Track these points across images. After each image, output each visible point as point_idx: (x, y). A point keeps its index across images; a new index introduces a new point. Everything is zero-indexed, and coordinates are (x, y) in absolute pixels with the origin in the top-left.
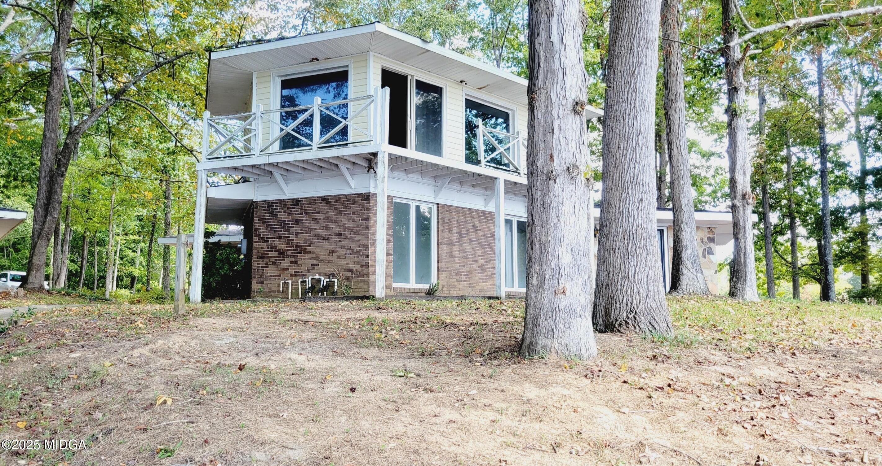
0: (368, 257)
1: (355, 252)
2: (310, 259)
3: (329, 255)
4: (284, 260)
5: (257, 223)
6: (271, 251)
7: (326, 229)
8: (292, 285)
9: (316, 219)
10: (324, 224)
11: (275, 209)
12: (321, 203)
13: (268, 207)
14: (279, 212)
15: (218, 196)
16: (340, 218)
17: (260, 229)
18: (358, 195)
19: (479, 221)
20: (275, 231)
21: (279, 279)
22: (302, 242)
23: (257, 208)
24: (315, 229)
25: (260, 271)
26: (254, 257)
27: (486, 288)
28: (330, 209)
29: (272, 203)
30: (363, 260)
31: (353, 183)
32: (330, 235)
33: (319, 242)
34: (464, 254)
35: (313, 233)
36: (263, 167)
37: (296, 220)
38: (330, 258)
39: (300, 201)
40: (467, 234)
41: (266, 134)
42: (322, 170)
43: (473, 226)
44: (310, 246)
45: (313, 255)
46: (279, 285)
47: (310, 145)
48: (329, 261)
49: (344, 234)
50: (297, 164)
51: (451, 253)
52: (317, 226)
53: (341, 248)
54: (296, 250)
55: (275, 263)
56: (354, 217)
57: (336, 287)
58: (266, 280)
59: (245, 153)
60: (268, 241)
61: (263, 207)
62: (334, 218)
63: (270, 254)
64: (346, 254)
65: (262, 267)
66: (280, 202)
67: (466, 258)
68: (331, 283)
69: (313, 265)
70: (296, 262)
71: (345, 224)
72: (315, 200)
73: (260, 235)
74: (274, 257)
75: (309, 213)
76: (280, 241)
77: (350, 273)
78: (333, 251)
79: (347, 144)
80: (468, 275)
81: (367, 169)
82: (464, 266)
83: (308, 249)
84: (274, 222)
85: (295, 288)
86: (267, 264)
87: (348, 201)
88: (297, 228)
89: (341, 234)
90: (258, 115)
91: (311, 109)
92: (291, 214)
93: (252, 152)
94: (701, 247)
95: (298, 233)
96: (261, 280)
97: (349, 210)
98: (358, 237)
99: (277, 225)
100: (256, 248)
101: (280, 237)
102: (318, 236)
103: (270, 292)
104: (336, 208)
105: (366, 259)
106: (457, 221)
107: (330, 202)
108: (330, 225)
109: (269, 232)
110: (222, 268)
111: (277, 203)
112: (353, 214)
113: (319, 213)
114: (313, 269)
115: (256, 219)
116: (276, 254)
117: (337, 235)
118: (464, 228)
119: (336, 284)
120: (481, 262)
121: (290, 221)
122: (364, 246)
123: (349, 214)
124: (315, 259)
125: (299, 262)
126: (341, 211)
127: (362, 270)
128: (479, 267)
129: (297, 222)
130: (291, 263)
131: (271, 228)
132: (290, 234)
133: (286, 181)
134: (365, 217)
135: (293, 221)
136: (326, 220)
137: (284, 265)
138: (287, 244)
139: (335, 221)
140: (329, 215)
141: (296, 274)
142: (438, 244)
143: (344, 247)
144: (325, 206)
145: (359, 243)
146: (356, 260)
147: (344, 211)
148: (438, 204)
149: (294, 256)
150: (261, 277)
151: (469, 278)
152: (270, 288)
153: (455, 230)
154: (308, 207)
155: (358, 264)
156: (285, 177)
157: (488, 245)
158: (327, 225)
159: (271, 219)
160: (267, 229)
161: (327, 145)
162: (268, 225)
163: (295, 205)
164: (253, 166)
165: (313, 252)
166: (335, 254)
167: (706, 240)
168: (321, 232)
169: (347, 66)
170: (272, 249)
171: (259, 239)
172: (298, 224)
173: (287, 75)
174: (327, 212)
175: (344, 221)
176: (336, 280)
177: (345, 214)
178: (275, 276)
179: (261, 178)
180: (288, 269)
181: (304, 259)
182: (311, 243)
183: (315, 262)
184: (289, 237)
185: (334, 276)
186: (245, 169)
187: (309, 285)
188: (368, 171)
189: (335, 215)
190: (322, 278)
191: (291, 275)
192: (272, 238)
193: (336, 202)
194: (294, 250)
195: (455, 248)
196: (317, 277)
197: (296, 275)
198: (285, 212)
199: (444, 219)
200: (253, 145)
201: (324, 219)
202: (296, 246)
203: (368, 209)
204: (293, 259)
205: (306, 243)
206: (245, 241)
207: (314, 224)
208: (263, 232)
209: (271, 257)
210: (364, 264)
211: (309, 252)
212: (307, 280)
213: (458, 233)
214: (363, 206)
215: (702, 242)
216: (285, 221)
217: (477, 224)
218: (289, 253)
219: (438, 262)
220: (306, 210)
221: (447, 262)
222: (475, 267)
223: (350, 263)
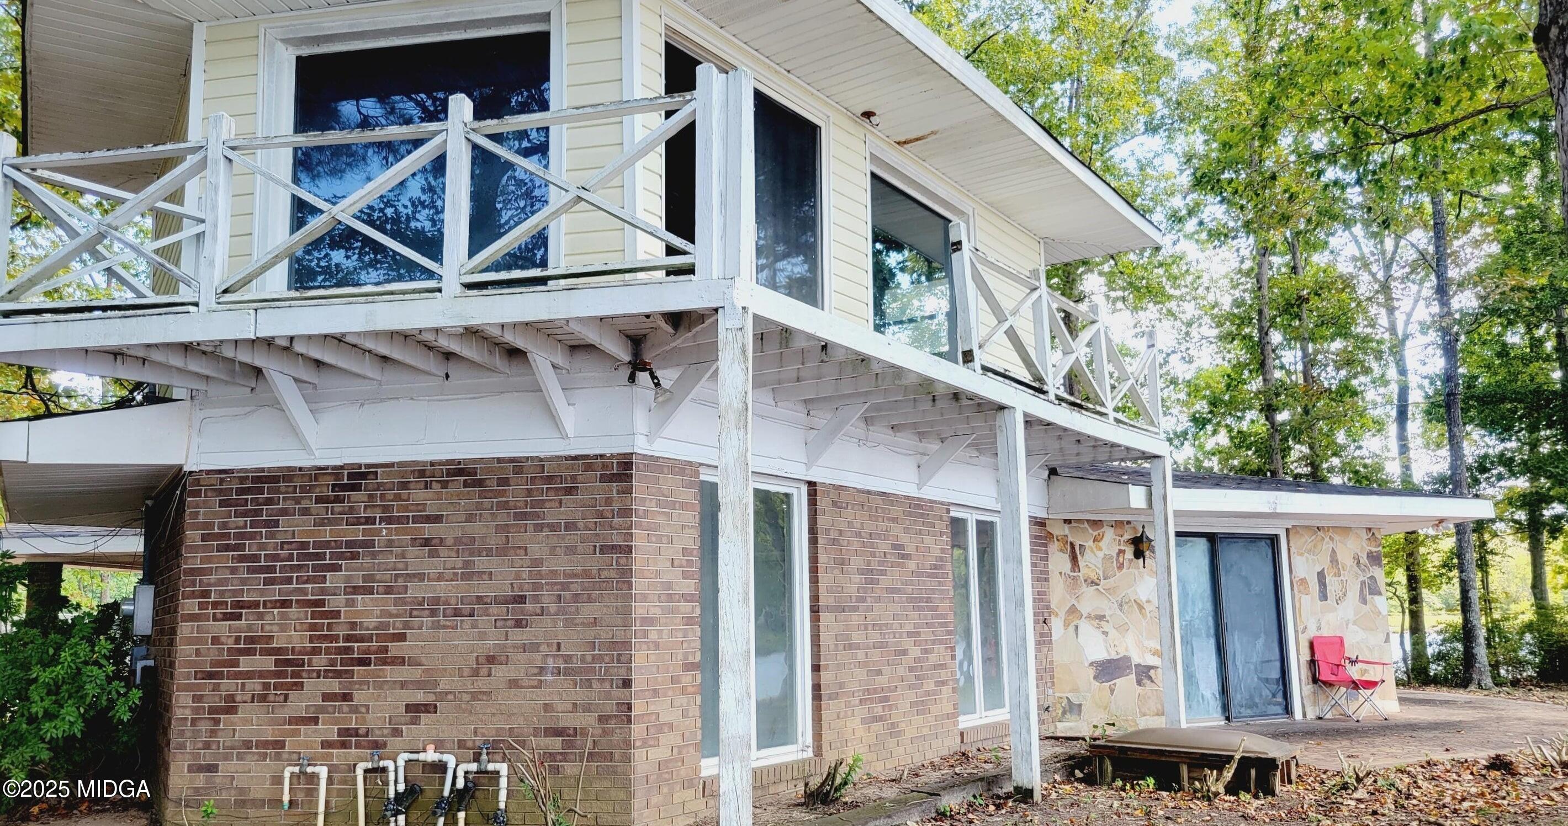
0: (627, 683)
1: (577, 664)
2: (403, 685)
3: (475, 673)
4: (299, 686)
5: (194, 549)
6: (249, 652)
7: (467, 576)
8: (330, 780)
9: (427, 542)
10: (459, 561)
11: (269, 501)
12: (445, 485)
13: (241, 491)
14: (284, 512)
15: (40, 456)
16: (518, 538)
17: (208, 571)
18: (587, 462)
19: (906, 530)
20: (267, 582)
21: (278, 757)
22: (370, 622)
23: (197, 494)
24: (421, 577)
25: (204, 727)
26: (179, 670)
27: (926, 731)
28: (479, 506)
29: (257, 480)
30: (608, 696)
31: (569, 417)
32: (480, 600)
33: (437, 626)
34: (875, 636)
35: (415, 590)
36: (229, 352)
37: (350, 544)
38: (482, 684)
39: (363, 476)
40: (883, 573)
41: (241, 235)
42: (453, 368)
43: (895, 547)
44: (401, 637)
45: (414, 673)
46: (278, 780)
47: (430, 274)
48: (475, 696)
49: (536, 599)
50: (369, 345)
51: (848, 637)
52: (431, 567)
53: (524, 648)
54: (348, 650)
55: (263, 698)
56: (572, 538)
57: (503, 796)
58: (226, 758)
59: (152, 299)
60: (238, 617)
61: (220, 492)
62: (495, 540)
63: (246, 664)
64: (542, 671)
65: (212, 710)
66: (286, 475)
67: (882, 646)
68: (484, 779)
69: (415, 709)
70: (346, 697)
71: (537, 562)
72: (422, 473)
73: (206, 594)
74: (261, 675)
75: (399, 520)
76: (283, 616)
77: (556, 744)
78: (491, 660)
79: (542, 281)
80: (886, 699)
81: (627, 372)
82: (879, 672)
83: (395, 649)
84: (262, 547)
85: (340, 793)
86: (231, 698)
87: (549, 479)
88: (352, 572)
89: (521, 600)
90: (215, 151)
91: (437, 140)
92: (331, 522)
93: (185, 294)
94: (1357, 576)
95: (356, 590)
96: (206, 757)
97: (552, 514)
98: (589, 611)
99: (275, 558)
100: (190, 641)
101: (285, 604)
102: (436, 600)
103: (242, 803)
104: (504, 506)
105: (618, 693)
106: (858, 535)
107: (480, 483)
108: (482, 563)
109: (244, 582)
110: (49, 716)
111: (275, 479)
112: (568, 527)
113: (437, 519)
114: (415, 721)
115: (192, 536)
116: (268, 663)
117: (507, 601)
118: (873, 554)
119: (503, 782)
120: (915, 652)
121: (327, 545)
122: (613, 645)
123: (553, 527)
124: (419, 685)
125: (360, 697)
126: (524, 516)
127: (605, 733)
128: (911, 669)
129: (353, 550)
130: (326, 697)
131: (251, 570)
132: (323, 591)
133: (314, 400)
134: (617, 540)
135: (338, 544)
136: (467, 545)
137: (299, 704)
138: (313, 627)
139: (502, 551)
140: (477, 528)
141: (347, 738)
142: (815, 610)
143: (535, 647)
144: (459, 495)
145: (590, 633)
146: (580, 695)
147: (537, 516)
148: (811, 484)
149: (338, 674)
150: (207, 746)
151: (890, 708)
152: (241, 791)
153: (856, 562)
154: (398, 498)
155: (588, 708)
156: (310, 391)
157: (929, 600)
158: (467, 564)
159: (252, 536)
160: (233, 570)
161: (503, 275)
162: (242, 559)
163: (344, 488)
164: (187, 348)
165: (414, 662)
166: (500, 672)
167: (1364, 560)
168: (442, 589)
169: (546, 17)
170: (250, 646)
171: (202, 606)
172: (354, 556)
173: (317, 40)
174: (470, 519)
175: (536, 550)
176: (503, 768)
177: (538, 528)
178: (265, 744)
179: (214, 390)
180: (315, 720)
181: (379, 686)
182: (407, 626)
183: (419, 697)
184: (321, 603)
185: (495, 747)
186: (156, 356)
187: (396, 786)
188: (632, 378)
189: (499, 529)
190: (451, 760)
191: (326, 745)
192: (256, 605)
193: (504, 482)
194: (340, 651)
195: (856, 619)
196: (431, 755)
197: (344, 745)
198: (305, 512)
199: (827, 531)
200: (186, 267)
201: (458, 541)
202: (348, 638)
203: (626, 513)
204: (334, 686)
205: (386, 626)
206: (148, 593)
207: (417, 559)
208: (221, 582)
209: (249, 675)
210: (610, 707)
211: (401, 661)
212: (390, 764)
213: (861, 572)
214: (608, 501)
215: (1358, 563)
216: (304, 545)
217: (904, 539)
218: (320, 661)
219: (816, 668)
220: (386, 509)
221: (840, 667)
222: (901, 671)
223: (561, 705)
